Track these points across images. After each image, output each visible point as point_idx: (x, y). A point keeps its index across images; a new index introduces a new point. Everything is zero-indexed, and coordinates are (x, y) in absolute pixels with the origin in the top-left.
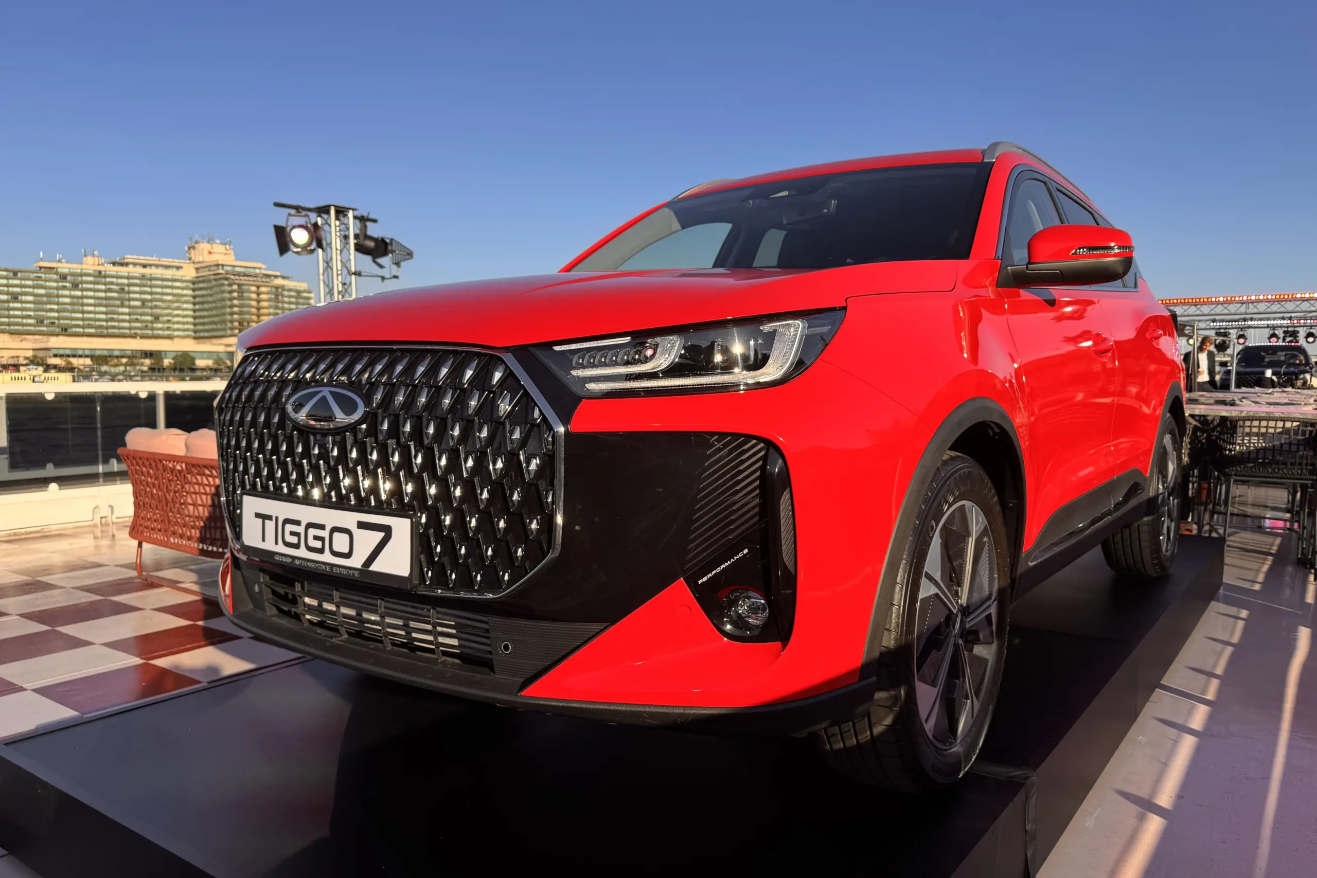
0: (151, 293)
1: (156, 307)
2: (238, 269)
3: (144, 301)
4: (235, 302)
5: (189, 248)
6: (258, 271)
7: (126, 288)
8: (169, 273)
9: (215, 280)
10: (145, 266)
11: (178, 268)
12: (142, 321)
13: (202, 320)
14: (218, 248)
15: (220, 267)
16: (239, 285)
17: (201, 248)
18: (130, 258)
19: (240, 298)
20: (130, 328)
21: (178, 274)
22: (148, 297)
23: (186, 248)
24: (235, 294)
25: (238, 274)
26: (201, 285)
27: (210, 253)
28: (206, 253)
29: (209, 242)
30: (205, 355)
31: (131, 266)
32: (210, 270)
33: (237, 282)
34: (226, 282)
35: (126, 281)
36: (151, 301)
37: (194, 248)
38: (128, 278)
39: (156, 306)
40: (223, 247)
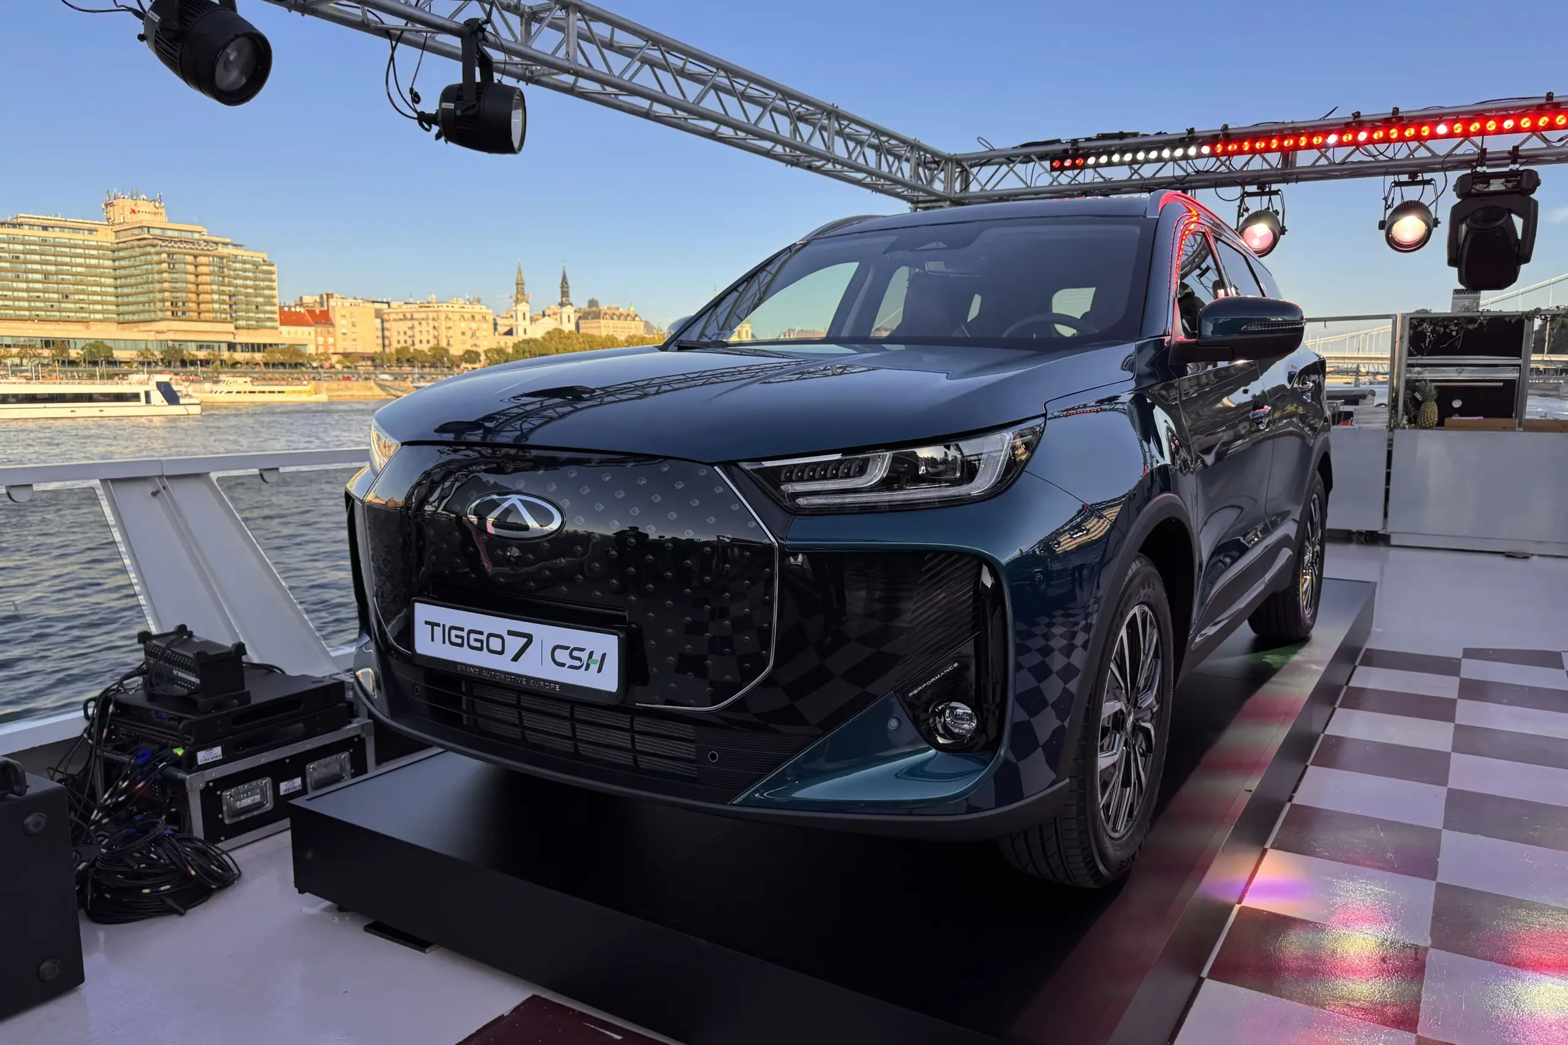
0: (56, 264)
1: (63, 281)
2: (169, 233)
3: (46, 274)
4: (165, 275)
5: (106, 205)
6: (196, 236)
7: (22, 256)
8: (79, 238)
9: (140, 247)
10: (45, 228)
11: (91, 231)
12: (45, 300)
13: (125, 299)
14: (144, 206)
15: (146, 229)
16: (169, 254)
17: (121, 205)
18: (24, 216)
19: (172, 270)
20: (29, 309)
21: (93, 240)
22: (53, 268)
23: (103, 206)
24: (165, 266)
25: (171, 240)
26: (121, 254)
27: (133, 211)
28: (127, 212)
29: (131, 197)
30: (129, 344)
31: (26, 227)
32: (133, 235)
33: (167, 249)
34: (153, 250)
35: (20, 247)
36: (56, 273)
37: (111, 205)
38: (23, 243)
39: (63, 279)
40: (151, 204)
